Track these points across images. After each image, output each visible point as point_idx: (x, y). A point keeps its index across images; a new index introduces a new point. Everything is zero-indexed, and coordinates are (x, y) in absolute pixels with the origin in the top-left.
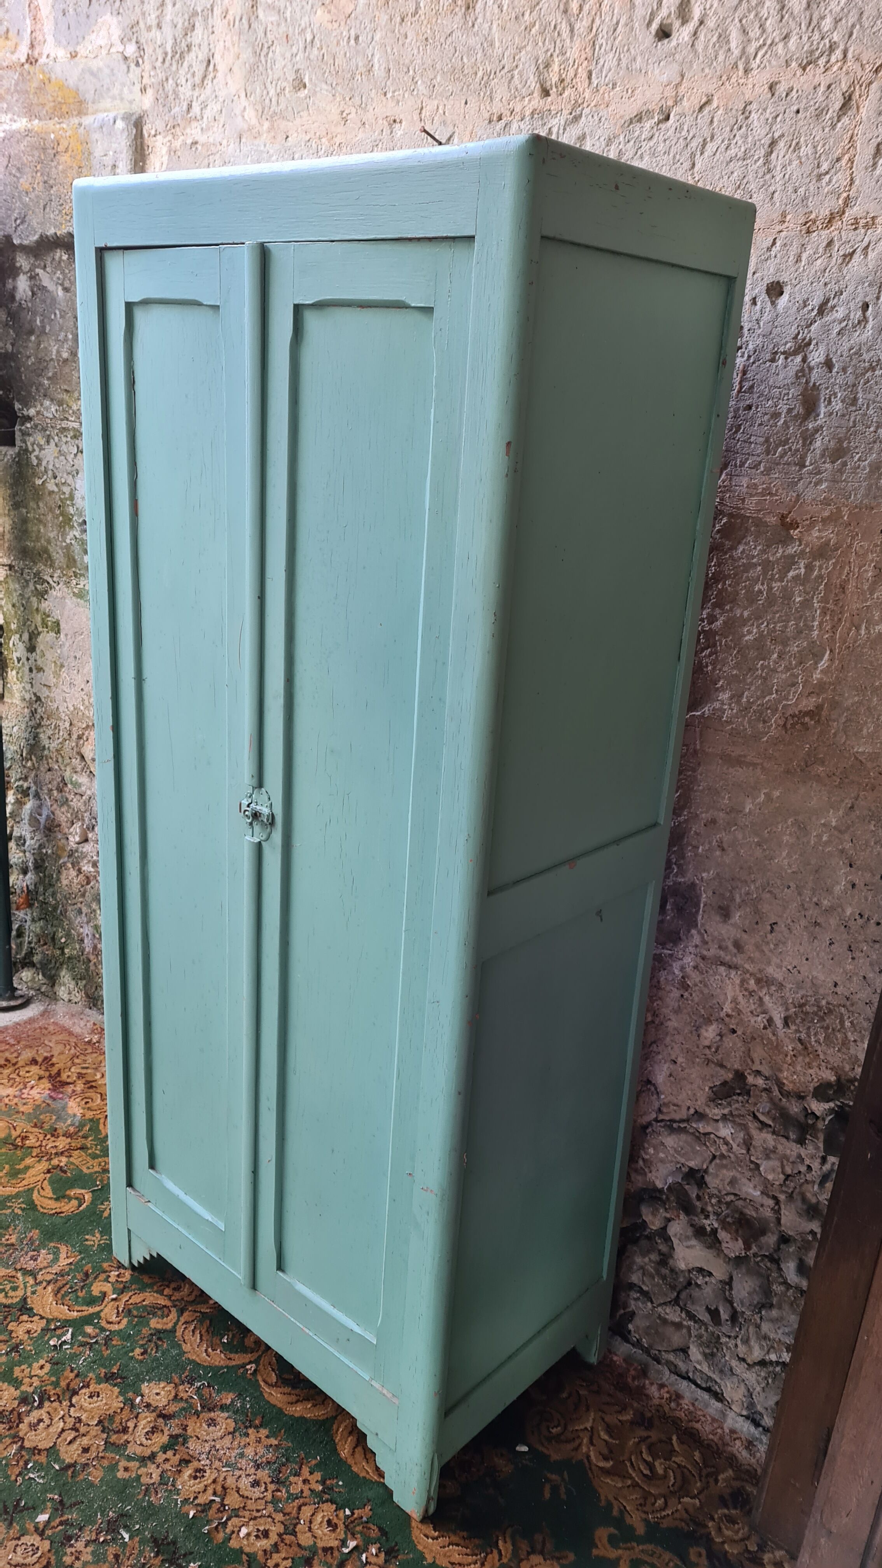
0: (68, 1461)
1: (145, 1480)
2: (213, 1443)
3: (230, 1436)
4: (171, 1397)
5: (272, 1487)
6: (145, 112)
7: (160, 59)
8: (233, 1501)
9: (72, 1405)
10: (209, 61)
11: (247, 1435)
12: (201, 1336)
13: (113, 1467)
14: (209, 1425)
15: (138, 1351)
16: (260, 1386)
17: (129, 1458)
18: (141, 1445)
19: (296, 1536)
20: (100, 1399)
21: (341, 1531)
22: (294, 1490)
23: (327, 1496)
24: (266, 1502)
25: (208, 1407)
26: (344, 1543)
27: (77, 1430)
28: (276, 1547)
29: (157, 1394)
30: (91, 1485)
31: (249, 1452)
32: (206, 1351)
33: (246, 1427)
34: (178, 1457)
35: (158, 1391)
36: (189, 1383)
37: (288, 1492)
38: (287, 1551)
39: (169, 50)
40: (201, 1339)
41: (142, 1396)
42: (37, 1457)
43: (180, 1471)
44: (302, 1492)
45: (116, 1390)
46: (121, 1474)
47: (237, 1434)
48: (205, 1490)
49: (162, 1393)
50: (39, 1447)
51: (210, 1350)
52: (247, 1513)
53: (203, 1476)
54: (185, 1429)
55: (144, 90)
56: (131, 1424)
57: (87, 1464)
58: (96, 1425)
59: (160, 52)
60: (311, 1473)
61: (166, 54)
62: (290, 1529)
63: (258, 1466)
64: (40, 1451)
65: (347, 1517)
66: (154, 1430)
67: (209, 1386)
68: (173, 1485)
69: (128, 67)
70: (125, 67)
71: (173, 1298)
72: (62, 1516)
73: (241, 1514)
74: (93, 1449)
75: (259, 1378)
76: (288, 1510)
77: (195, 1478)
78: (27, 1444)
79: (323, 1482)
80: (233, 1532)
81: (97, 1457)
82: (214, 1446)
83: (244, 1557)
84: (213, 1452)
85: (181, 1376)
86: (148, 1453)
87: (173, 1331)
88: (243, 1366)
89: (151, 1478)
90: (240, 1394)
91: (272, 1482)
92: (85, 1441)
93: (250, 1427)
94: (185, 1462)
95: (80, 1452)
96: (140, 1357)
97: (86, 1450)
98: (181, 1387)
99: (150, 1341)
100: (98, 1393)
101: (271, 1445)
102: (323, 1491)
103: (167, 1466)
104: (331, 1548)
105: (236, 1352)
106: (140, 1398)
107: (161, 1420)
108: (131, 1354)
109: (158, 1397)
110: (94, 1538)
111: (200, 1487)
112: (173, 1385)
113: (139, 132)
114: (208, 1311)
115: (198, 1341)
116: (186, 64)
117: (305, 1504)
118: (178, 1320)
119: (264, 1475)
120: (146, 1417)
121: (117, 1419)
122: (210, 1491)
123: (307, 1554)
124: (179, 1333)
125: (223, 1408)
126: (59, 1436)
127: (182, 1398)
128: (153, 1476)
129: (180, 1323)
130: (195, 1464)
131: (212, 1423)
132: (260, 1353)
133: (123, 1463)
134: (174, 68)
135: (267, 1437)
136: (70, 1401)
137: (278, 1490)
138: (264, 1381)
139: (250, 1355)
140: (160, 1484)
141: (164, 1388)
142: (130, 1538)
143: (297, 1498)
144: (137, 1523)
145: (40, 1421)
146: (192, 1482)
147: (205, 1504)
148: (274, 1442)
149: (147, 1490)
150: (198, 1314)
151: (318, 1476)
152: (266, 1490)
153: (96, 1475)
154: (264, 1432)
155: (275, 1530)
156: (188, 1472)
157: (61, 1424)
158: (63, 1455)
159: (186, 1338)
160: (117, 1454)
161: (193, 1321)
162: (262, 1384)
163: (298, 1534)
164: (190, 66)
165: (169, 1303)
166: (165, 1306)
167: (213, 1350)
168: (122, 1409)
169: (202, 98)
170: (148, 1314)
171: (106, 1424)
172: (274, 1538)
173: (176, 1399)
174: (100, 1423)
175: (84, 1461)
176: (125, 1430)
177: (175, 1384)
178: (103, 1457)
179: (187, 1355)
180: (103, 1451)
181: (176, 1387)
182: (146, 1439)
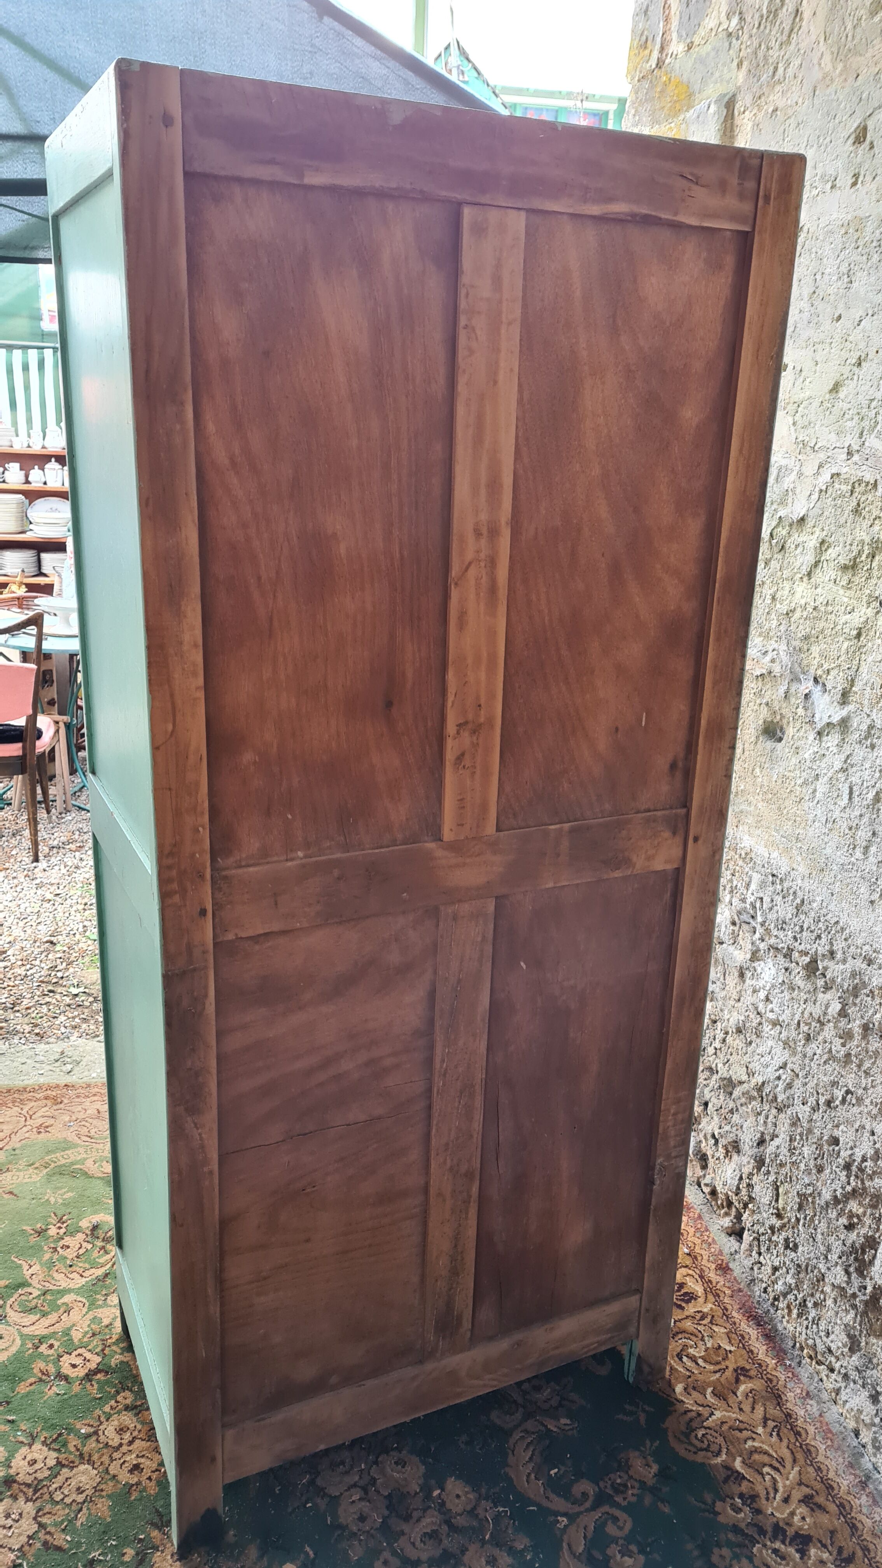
0: (342, 1520)
4: (468, 1508)
6: (739, 89)
7: (756, 26)
9: (376, 1463)
10: (797, 11)
12: (532, 1455)
13: (376, 1553)
15: (464, 1438)
16: (561, 1548)
17: (394, 1552)
18: (413, 1544)
20: (403, 1470)
25: (498, 1541)
27: (366, 1493)
29: (458, 1496)
30: (347, 1560)
32: (529, 1474)
35: (460, 1493)
36: (493, 1502)
39: (765, 11)
40: (531, 1459)
41: (443, 1490)
42: (319, 1501)
45: (422, 1468)
49: (463, 1498)
50: (326, 1491)
51: (533, 1476)
54: (463, 1552)
55: (740, 65)
56: (416, 1515)
57: (355, 1534)
58: (385, 1497)
59: (757, 16)
61: (762, 16)
64: (325, 1494)
66: (433, 1535)
67: (511, 1518)
69: (730, 44)
70: (727, 44)
71: (528, 1397)
74: (369, 1521)
75: (565, 1537)
78: (319, 1482)
81: (368, 1532)
85: (489, 1490)
86: (414, 1557)
87: (508, 1434)
88: (556, 1514)
90: (536, 1546)
92: (367, 1509)
95: (356, 1517)
97: (362, 1519)
98: (483, 1502)
99: (480, 1433)
100: (405, 1463)
105: (559, 1495)
106: (438, 1491)
107: (445, 1528)
108: (455, 1438)
109: (456, 1501)
112: (477, 1495)
113: (730, 112)
114: (555, 1430)
115: (527, 1459)
116: (778, 23)
118: (519, 1425)
120: (433, 1516)
121: (407, 1502)
124: (512, 1441)
125: (511, 1551)
126: (348, 1489)
127: (477, 1515)
129: (520, 1429)
131: (492, 1561)
132: (582, 1509)
133: (386, 1555)
134: (767, 31)
136: (377, 1458)
138: (569, 1545)
139: (570, 1506)
141: (467, 1493)
145: (343, 1463)
150: (543, 1428)
153: (356, 1551)
157: (357, 1478)
158: (341, 1511)
159: (517, 1449)
161: (533, 1433)
162: (565, 1545)
164: (781, 23)
165: (520, 1400)
166: (515, 1402)
167: (536, 1478)
168: (416, 1494)
169: (786, 57)
171: (394, 1501)
173: (472, 1512)
174: (389, 1497)
175: (355, 1529)
176: (407, 1518)
177: (480, 1495)
178: (373, 1536)
179: (507, 1469)
180: (377, 1529)
181: (479, 1499)
182: (421, 1540)
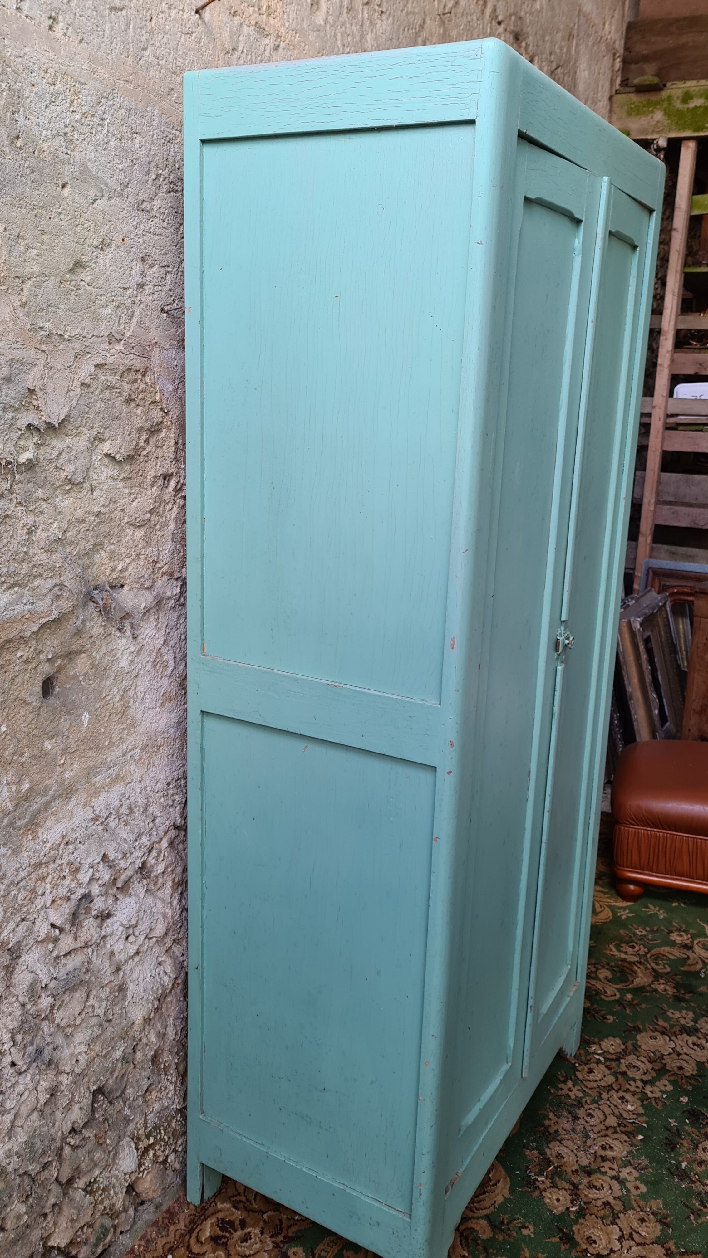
0: (659, 1227)
1: (636, 1174)
2: (575, 1151)
3: (563, 1142)
4: (556, 1190)
5: (586, 1107)
8: (612, 1121)
11: (557, 1131)
13: (642, 1196)
14: (563, 1158)
15: (525, 1232)
17: (628, 1191)
18: (611, 1188)
19: (611, 1085)
21: (594, 1065)
22: (580, 1094)
23: (573, 1077)
24: (599, 1105)
25: (548, 1162)
26: (598, 1062)
27: (630, 1236)
28: (627, 1091)
29: (558, 1200)
30: (665, 1204)
31: (568, 1126)
32: (493, 1185)
33: (550, 1134)
34: (602, 1164)
35: (555, 1201)
36: (534, 1183)
37: (584, 1097)
38: (625, 1085)
40: (484, 1193)
41: (568, 1209)
42: (673, 1248)
43: (613, 1158)
44: (579, 1090)
45: (575, 1228)
46: (643, 1189)
47: (559, 1138)
48: (616, 1139)
49: (555, 1197)
50: (665, 1252)
52: (616, 1111)
53: (607, 1144)
54: (577, 1171)
56: (599, 1203)
57: (653, 1213)
58: (617, 1225)
60: (562, 1089)
62: (610, 1088)
63: (576, 1118)
65: (580, 1064)
66: (591, 1186)
67: (529, 1169)
68: (627, 1157)
72: (700, 1210)
73: (618, 1114)
74: (637, 1216)
76: (597, 1094)
77: (611, 1148)
79: (565, 1082)
80: (633, 1114)
81: (642, 1211)
82: (576, 1149)
83: (645, 1103)
84: (582, 1148)
85: (531, 1192)
86: (614, 1183)
87: (487, 1217)
89: (631, 1172)
90: (524, 1147)
91: (583, 1107)
92: (635, 1224)
93: (548, 1132)
94: (604, 1159)
95: (647, 1223)
96: (531, 1227)
97: (642, 1220)
98: (542, 1187)
99: (509, 1229)
100: (588, 1238)
101: (555, 1115)
102: (571, 1079)
103: (615, 1166)
104: (606, 1067)
106: (571, 1209)
107: (581, 1187)
108: (533, 1236)
109: (561, 1198)
110: (699, 1183)
111: (616, 1143)
112: (544, 1193)
115: (487, 1194)
117: (587, 1087)
118: (473, 1218)
119: (581, 1113)
120: (586, 1196)
121: (602, 1213)
122: (616, 1136)
123: (619, 1076)
124: (487, 1212)
125: (542, 1153)
126: (645, 1244)
127: (552, 1182)
128: (628, 1171)
129: (475, 1215)
130: (601, 1153)
131: (559, 1156)
133: (634, 1192)
135: (550, 1119)
136: (609, 1255)
137: (586, 1102)
140: (631, 1165)
141: (550, 1198)
142: (683, 1161)
143: (585, 1091)
144: (670, 1163)
146: (615, 1148)
147: (626, 1135)
148: (551, 1115)
149: (642, 1169)
151: (562, 1085)
152: (590, 1109)
153: (656, 1204)
154: (547, 1123)
155: (615, 1095)
156: (610, 1154)
157: (633, 1251)
159: (489, 1204)
160: (630, 1200)
163: (610, 1083)
167: (491, 1180)
168: (591, 1215)
170: (478, 1244)
171: (611, 1219)
172: (621, 1094)
173: (554, 1186)
174: (613, 1223)
175: (651, 1217)
176: (607, 1204)
177: (541, 1192)
178: (639, 1207)
179: (508, 1196)
180: (633, 1209)
181: (545, 1190)
182: (603, 1188)
